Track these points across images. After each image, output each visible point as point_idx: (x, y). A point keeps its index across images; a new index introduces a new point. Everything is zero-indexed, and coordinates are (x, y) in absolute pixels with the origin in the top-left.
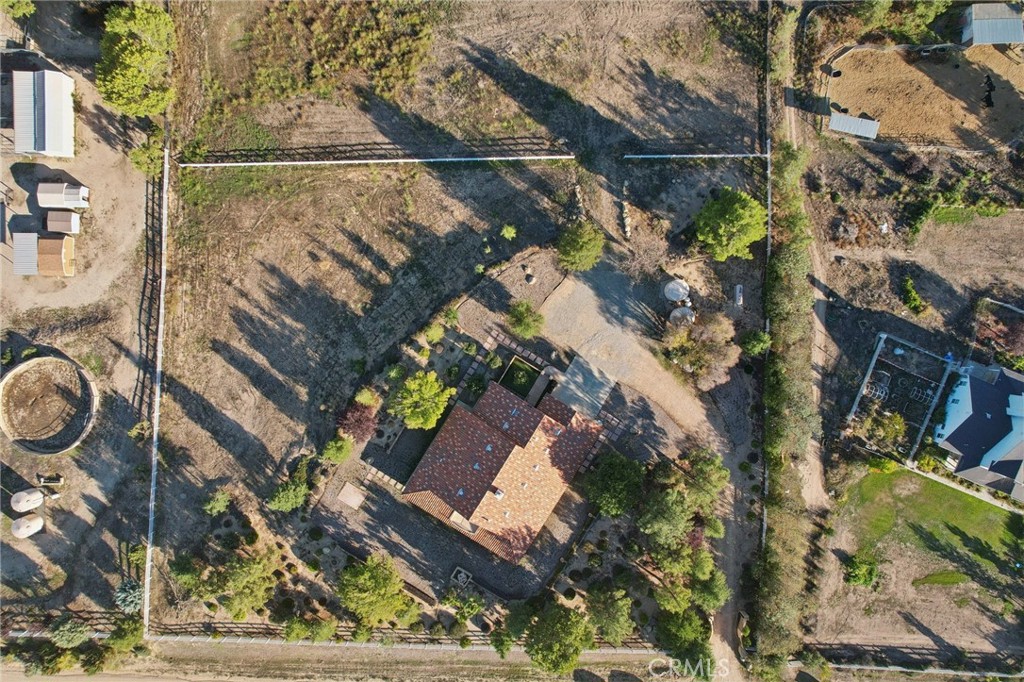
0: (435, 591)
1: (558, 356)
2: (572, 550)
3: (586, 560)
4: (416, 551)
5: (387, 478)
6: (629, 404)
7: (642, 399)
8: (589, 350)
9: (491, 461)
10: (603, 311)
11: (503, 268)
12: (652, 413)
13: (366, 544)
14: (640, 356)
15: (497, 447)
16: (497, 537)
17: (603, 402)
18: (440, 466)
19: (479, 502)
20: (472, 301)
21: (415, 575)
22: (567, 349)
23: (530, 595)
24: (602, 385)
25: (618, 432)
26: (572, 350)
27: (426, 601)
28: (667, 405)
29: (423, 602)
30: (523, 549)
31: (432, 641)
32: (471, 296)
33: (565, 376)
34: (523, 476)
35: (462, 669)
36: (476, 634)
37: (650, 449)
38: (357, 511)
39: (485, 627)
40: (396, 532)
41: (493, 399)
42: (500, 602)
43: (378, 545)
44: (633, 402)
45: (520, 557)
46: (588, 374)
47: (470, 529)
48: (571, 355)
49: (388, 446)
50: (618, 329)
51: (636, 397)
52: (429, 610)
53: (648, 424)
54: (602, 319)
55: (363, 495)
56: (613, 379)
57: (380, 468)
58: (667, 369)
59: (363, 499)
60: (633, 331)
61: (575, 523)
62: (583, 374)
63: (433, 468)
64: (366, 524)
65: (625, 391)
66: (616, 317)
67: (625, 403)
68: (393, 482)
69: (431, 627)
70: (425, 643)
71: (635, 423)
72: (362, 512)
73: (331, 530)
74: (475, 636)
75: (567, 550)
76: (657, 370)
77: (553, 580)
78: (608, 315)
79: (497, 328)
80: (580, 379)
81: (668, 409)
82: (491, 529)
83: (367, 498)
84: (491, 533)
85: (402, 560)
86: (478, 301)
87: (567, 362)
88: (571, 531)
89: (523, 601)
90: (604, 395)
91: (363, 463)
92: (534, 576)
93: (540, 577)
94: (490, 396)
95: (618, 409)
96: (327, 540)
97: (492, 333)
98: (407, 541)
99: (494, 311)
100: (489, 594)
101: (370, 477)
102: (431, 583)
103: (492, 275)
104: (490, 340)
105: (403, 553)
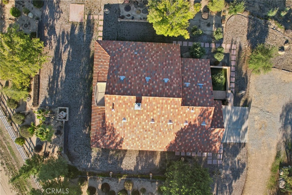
0: (44, 102)
1: (242, 96)
2: (121, 177)
3: (119, 188)
4: (64, 75)
5: (101, 28)
6: (236, 159)
7: (244, 165)
8: (256, 114)
9: (159, 87)
10: (286, 109)
11: (279, 29)
12: (239, 177)
13: (51, 39)
14: (270, 148)
15: (171, 85)
16: (104, 123)
17: (228, 142)
18: (132, 55)
19: (123, 94)
20: (247, 21)
21: (47, 83)
22: (249, 99)
23: (76, 165)
24: (238, 135)
25: (215, 162)
26: (250, 103)
27: (34, 100)
28: (249, 184)
29: (32, 98)
30: (104, 145)
31: (10, 119)
32: (249, 18)
33: (232, 108)
34: (159, 117)
35: (4, 148)
36: (31, 144)
37: (215, 189)
38: (69, 22)
39: (38, 148)
40: (69, 54)
41: (198, 66)
42: (61, 148)
43: (54, 48)
44: (239, 160)
45: (98, 146)
46: (241, 122)
47: (98, 100)
48: (247, 104)
49: (123, 17)
50: (280, 125)
51: (243, 160)
52: (29, 105)
53: (230, 179)
54: (280, 110)
55: (82, 20)
56: (246, 139)
57: (105, 20)
58: (272, 171)
59: (79, 21)
60: (284, 135)
61: (140, 168)
62: (239, 119)
63: (127, 51)
64: (63, 33)
65: (243, 151)
66: (287, 119)
67: (235, 156)
68: (101, 34)
69: (18, 113)
70: (6, 115)
71: (226, 170)
72: (70, 25)
73: (47, 12)
74: (29, 144)
75: (119, 173)
76: (267, 164)
77: (95, 174)
78: (285, 113)
79: (238, 46)
80: (235, 119)
81: (247, 185)
82: (107, 116)
83: (81, 24)
84: (104, 117)
85: (52, 69)
86: (248, 25)
87: (241, 104)
88: (133, 169)
89: (70, 163)
90: (233, 140)
91: (103, 8)
92: (90, 161)
93: (92, 165)
94: (199, 63)
95: (229, 154)
96: (38, 13)
97: (233, 45)
98: (67, 65)
99: (248, 39)
100: (62, 138)
101: (96, 17)
102: (48, 96)
103: (270, 24)
104: (228, 46)
105: (57, 67)
